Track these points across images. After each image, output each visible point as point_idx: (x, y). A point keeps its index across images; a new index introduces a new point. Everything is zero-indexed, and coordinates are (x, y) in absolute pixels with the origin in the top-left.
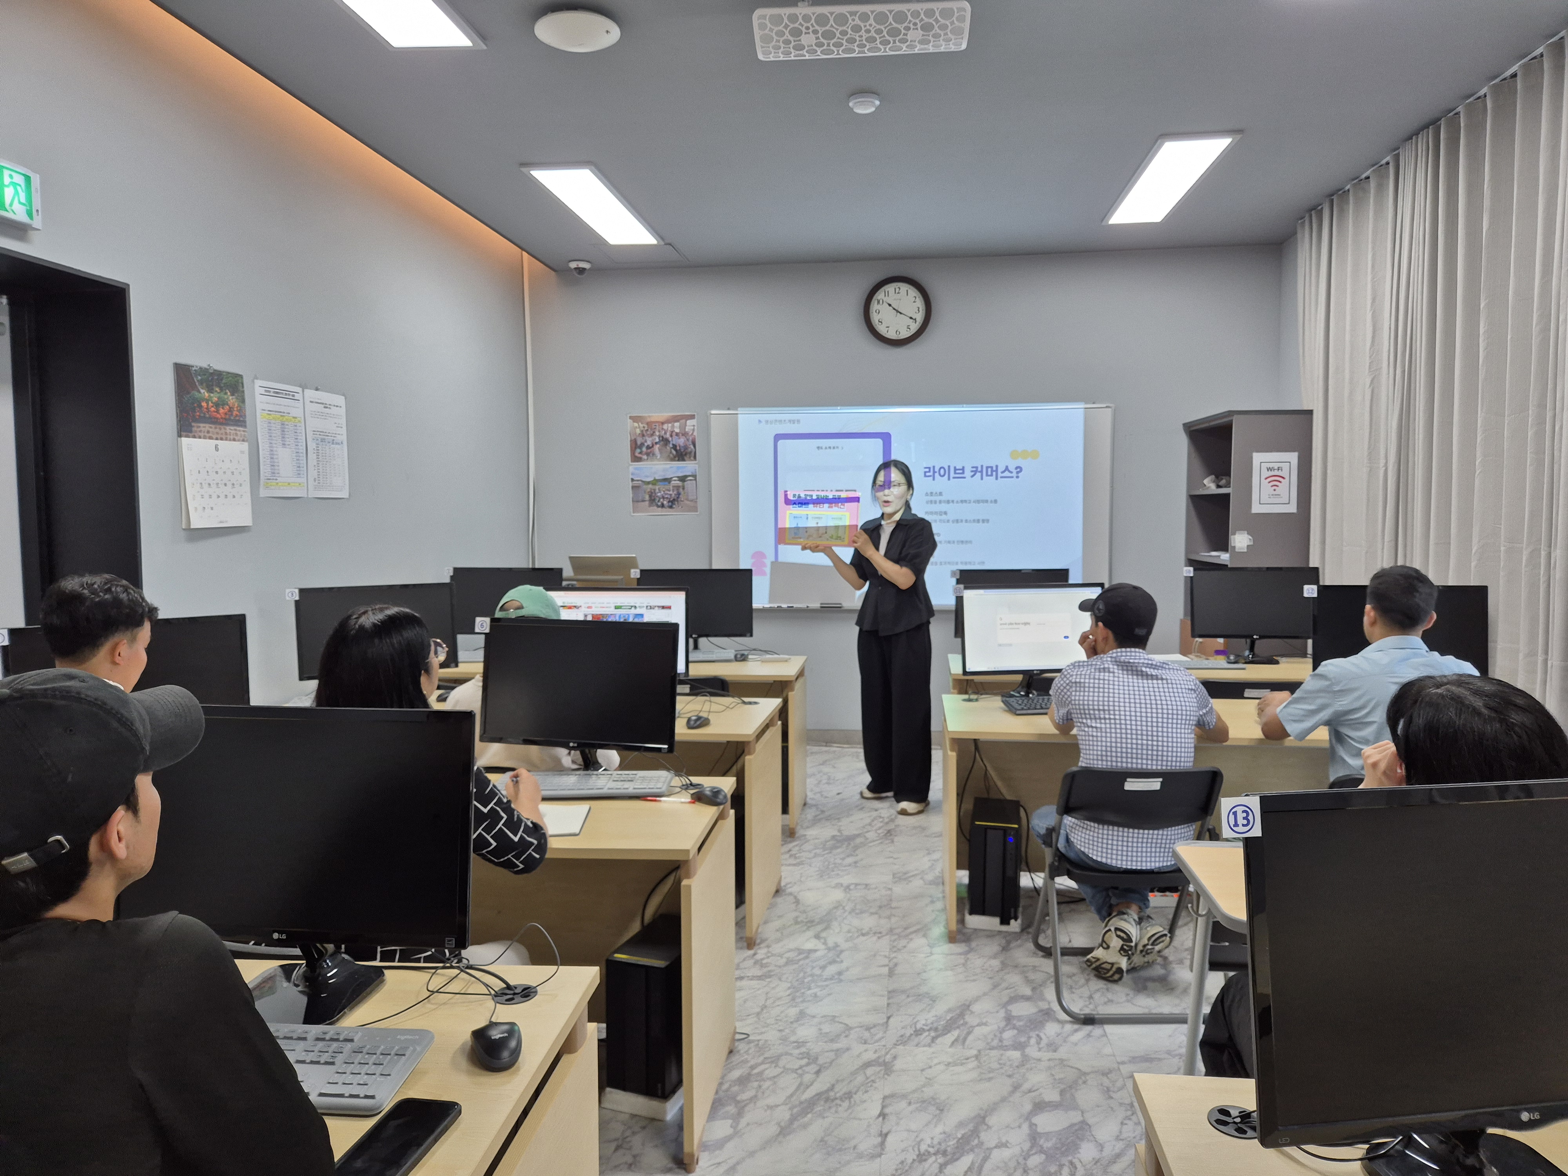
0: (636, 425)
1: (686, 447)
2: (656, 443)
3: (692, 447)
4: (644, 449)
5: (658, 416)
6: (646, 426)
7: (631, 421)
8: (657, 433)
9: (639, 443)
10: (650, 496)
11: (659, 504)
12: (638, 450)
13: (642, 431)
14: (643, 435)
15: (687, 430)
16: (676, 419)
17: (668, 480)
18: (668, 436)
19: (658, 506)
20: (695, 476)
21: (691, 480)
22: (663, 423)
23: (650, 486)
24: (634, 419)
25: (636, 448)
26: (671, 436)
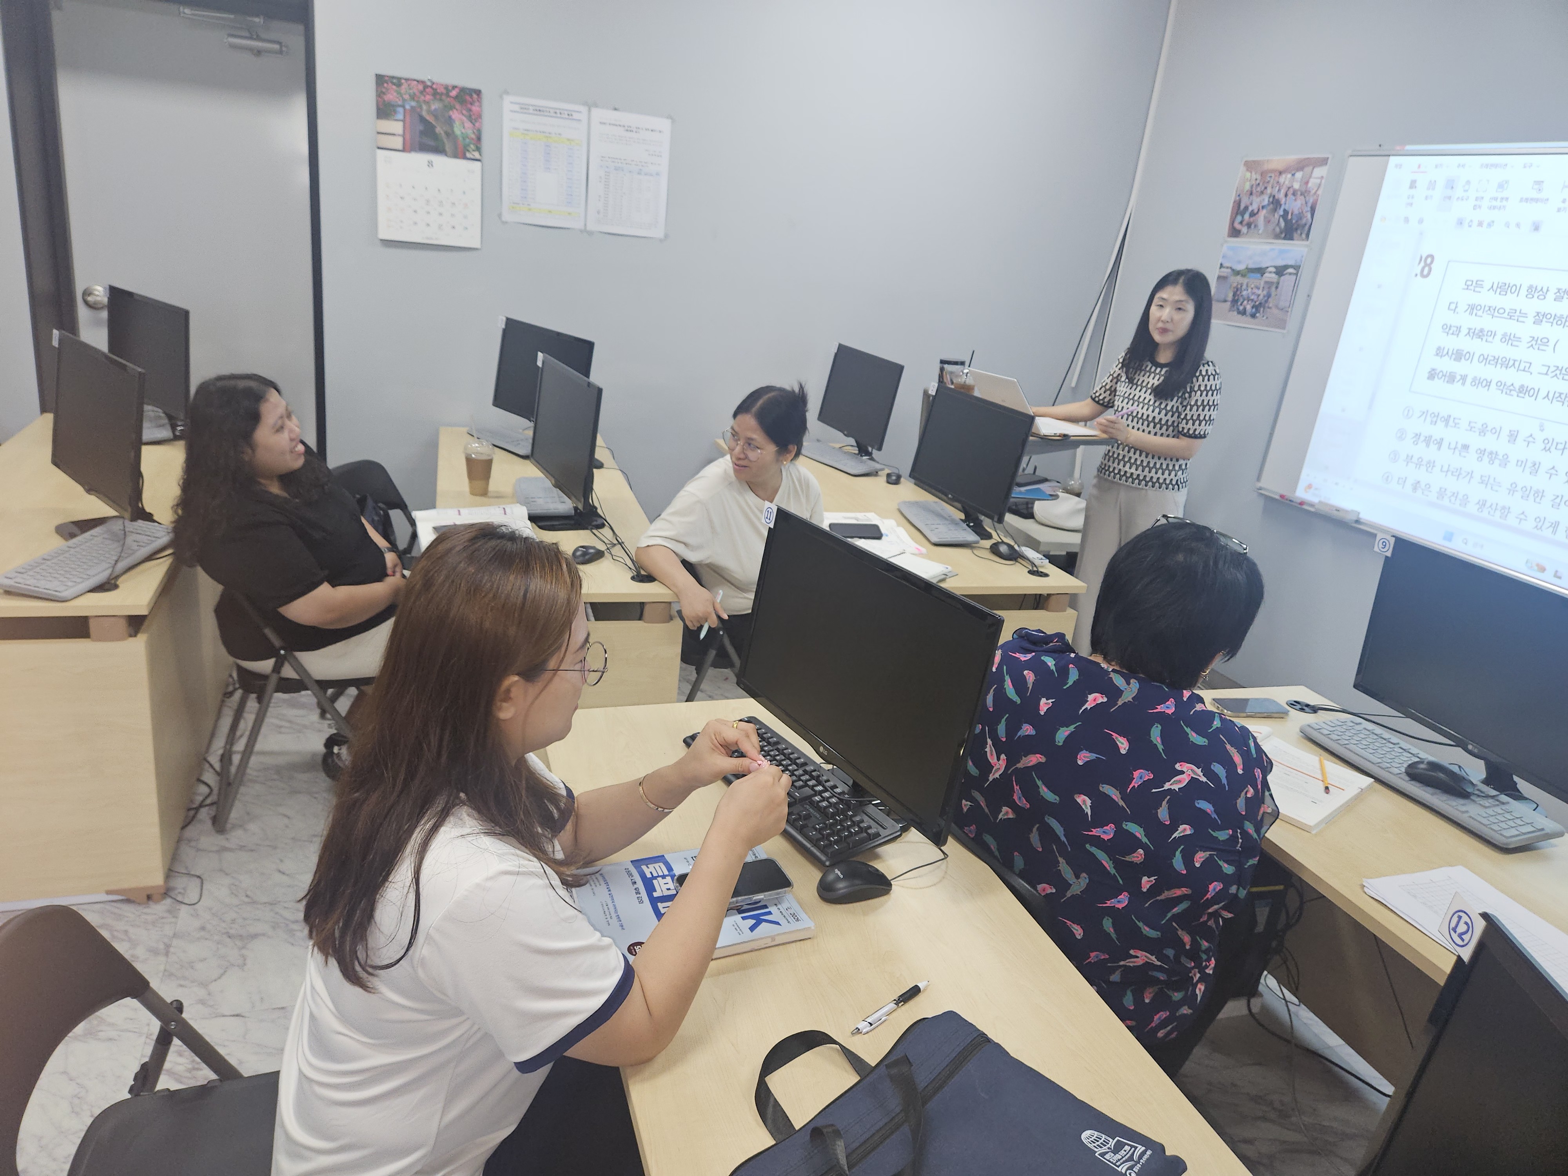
0: (1248, 175)
1: (1300, 216)
2: (1263, 207)
3: (1309, 215)
4: (1247, 216)
5: (1277, 159)
6: (1259, 177)
7: (1245, 169)
8: (1269, 191)
9: (1242, 207)
10: (1234, 295)
11: (1241, 308)
12: (1239, 218)
13: (1252, 186)
14: (1251, 194)
15: (1310, 185)
16: (1301, 165)
17: (1261, 271)
18: (1281, 196)
19: (1239, 313)
20: (1297, 268)
21: (1290, 274)
22: (1280, 173)
23: (1239, 278)
24: (1250, 166)
25: (1237, 214)
26: (1286, 195)
